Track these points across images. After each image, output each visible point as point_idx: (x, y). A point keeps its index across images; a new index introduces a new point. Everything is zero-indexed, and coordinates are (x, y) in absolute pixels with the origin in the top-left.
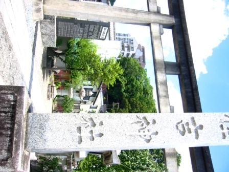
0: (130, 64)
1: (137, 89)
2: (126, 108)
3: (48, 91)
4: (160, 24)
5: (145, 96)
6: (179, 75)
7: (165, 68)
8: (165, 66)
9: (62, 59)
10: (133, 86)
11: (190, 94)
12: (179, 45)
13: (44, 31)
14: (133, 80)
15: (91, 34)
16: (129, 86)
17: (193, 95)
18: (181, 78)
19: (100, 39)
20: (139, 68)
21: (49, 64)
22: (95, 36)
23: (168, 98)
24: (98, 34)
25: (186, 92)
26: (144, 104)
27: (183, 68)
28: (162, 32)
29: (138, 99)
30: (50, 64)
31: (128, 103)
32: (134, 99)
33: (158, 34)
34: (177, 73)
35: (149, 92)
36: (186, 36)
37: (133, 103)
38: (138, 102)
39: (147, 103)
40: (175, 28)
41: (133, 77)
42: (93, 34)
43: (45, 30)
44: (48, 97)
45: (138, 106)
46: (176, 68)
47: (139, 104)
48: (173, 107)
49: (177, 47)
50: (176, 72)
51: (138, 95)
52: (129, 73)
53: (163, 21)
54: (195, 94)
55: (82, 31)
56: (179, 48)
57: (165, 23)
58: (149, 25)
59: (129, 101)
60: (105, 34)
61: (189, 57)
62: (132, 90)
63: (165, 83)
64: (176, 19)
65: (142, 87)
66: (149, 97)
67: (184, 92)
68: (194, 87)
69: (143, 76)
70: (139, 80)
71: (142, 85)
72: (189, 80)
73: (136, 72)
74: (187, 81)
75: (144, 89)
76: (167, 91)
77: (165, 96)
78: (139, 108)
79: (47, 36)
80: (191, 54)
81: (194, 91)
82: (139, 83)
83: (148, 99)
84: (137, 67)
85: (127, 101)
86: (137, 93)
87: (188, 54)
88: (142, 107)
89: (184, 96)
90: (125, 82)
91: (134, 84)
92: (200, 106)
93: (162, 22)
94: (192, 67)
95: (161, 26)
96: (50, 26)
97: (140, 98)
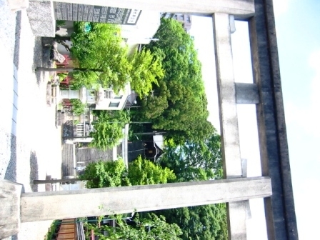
0: (170, 30)
1: (179, 66)
2: (163, 95)
3: (48, 94)
4: (230, 15)
5: (191, 77)
6: (257, 105)
7: (236, 95)
8: (236, 90)
9: (67, 47)
10: (174, 63)
11: (273, 139)
12: (260, 53)
13: (33, 16)
14: (174, 54)
15: (113, 17)
16: (169, 63)
17: (278, 140)
18: (260, 109)
19: (127, 24)
20: (183, 35)
21: (46, 55)
22: (119, 19)
23: (239, 145)
24: (124, 17)
25: (268, 136)
26: (190, 89)
27: (264, 94)
28: (232, 30)
29: (180, 82)
30: (48, 55)
31: (166, 88)
32: (176, 83)
33: (227, 34)
34: (255, 101)
35: (197, 71)
36: (271, 37)
37: (174, 87)
38: (181, 86)
39: (193, 88)
40: (255, 21)
41: (174, 49)
42: (116, 17)
43: (34, 14)
44: (48, 102)
45: (181, 92)
46: (254, 93)
47: (183, 90)
48: (246, 160)
49: (257, 56)
50: (253, 100)
51: (181, 75)
52: (168, 44)
53: (235, 9)
54: (281, 138)
55: (98, 13)
56: (260, 58)
57: (238, 12)
58: (212, 15)
59: (167, 85)
60: (136, 18)
61: (275, 76)
62: (172, 70)
63: (235, 122)
64: (258, 6)
65: (187, 63)
66: (196, 78)
67: (263, 134)
68: (280, 127)
69: (188, 46)
70: (182, 53)
71: (186, 61)
72: (273, 114)
73: (179, 41)
74: (269, 116)
75: (190, 65)
76: (237, 135)
77: (234, 144)
78: (181, 96)
79: (40, 22)
80: (278, 70)
81: (280, 134)
82: (182, 58)
83: (196, 81)
84: (180, 34)
85: (165, 85)
86: (180, 73)
87: (274, 71)
88: (186, 94)
89: (263, 141)
90: (163, 56)
91: (175, 59)
92: (288, 159)
93: (233, 12)
94: (278, 93)
95: (232, 18)
96: (43, 8)
97: (184, 81)
